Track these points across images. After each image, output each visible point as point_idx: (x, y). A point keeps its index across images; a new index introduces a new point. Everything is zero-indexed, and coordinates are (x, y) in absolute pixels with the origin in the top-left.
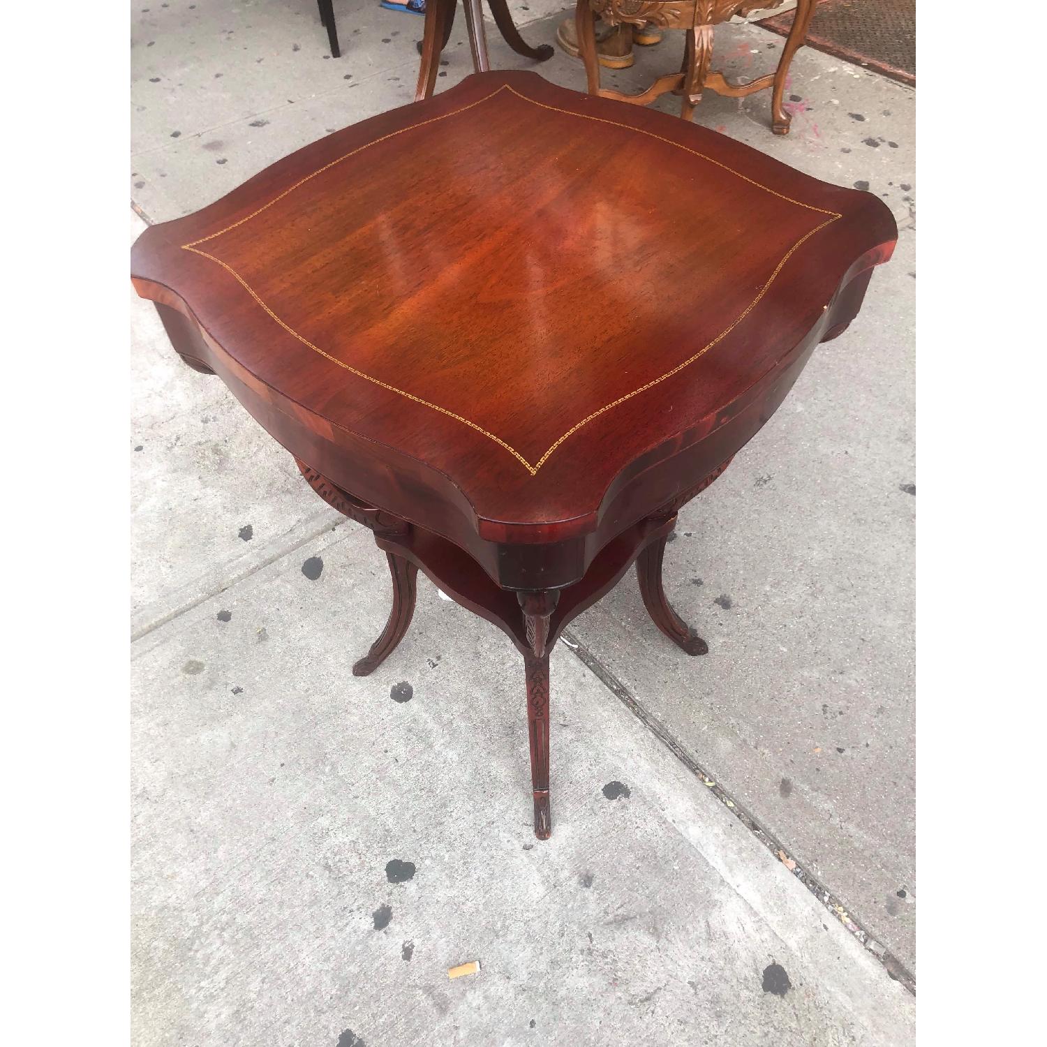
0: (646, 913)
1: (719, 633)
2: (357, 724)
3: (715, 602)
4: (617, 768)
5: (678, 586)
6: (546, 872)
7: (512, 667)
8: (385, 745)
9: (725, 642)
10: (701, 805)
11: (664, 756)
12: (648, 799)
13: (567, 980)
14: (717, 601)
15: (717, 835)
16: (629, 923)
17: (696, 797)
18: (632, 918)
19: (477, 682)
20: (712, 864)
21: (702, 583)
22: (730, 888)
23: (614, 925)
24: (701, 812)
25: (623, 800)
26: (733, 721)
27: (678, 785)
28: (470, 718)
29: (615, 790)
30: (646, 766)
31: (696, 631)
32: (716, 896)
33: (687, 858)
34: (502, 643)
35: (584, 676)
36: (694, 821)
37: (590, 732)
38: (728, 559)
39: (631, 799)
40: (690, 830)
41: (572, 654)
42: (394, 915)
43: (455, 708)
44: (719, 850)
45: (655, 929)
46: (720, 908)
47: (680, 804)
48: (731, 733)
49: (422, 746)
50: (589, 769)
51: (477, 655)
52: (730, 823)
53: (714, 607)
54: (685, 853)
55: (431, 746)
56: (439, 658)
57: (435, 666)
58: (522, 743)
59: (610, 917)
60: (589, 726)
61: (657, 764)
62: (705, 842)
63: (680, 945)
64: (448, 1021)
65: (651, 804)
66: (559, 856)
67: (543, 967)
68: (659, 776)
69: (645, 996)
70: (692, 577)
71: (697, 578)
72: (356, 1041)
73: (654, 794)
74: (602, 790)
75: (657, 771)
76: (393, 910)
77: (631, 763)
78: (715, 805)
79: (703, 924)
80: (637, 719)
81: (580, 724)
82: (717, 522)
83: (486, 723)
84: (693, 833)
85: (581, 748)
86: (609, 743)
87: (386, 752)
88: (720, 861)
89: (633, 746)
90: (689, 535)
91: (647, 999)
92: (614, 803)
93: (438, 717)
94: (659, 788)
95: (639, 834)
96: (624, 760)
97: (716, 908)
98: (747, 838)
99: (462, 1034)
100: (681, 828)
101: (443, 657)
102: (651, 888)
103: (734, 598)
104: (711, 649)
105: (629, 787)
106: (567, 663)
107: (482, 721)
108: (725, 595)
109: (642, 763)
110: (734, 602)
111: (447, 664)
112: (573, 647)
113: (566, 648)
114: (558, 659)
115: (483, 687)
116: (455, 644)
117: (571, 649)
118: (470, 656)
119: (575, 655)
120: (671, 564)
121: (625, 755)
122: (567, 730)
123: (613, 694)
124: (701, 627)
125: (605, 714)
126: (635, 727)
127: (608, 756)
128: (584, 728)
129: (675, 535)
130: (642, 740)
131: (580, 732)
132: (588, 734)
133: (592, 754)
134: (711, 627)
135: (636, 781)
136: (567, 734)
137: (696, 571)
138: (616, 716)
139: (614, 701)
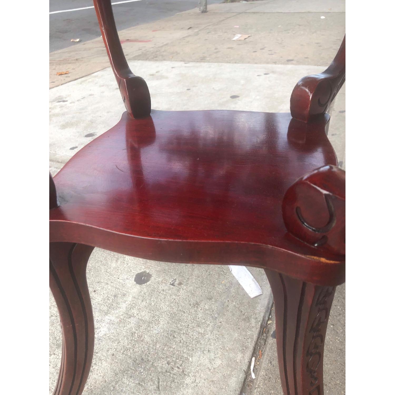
2: (110, 268)
7: (199, 333)
8: (99, 289)
19: (173, 316)
28: (139, 327)
34: (216, 316)
43: (143, 314)
49: (105, 308)
51: (197, 304)
55: (106, 314)
56: (180, 284)
57: (173, 285)
58: (131, 377)
83: (140, 339)
87: (95, 291)
93: (132, 307)
101: (182, 286)
106: (230, 376)
107: (140, 337)
111: (178, 291)
112: (250, 374)
113: (245, 368)
114: (228, 366)
115: (170, 322)
116: (197, 288)
117: (247, 373)
118: (193, 301)
119: (243, 380)
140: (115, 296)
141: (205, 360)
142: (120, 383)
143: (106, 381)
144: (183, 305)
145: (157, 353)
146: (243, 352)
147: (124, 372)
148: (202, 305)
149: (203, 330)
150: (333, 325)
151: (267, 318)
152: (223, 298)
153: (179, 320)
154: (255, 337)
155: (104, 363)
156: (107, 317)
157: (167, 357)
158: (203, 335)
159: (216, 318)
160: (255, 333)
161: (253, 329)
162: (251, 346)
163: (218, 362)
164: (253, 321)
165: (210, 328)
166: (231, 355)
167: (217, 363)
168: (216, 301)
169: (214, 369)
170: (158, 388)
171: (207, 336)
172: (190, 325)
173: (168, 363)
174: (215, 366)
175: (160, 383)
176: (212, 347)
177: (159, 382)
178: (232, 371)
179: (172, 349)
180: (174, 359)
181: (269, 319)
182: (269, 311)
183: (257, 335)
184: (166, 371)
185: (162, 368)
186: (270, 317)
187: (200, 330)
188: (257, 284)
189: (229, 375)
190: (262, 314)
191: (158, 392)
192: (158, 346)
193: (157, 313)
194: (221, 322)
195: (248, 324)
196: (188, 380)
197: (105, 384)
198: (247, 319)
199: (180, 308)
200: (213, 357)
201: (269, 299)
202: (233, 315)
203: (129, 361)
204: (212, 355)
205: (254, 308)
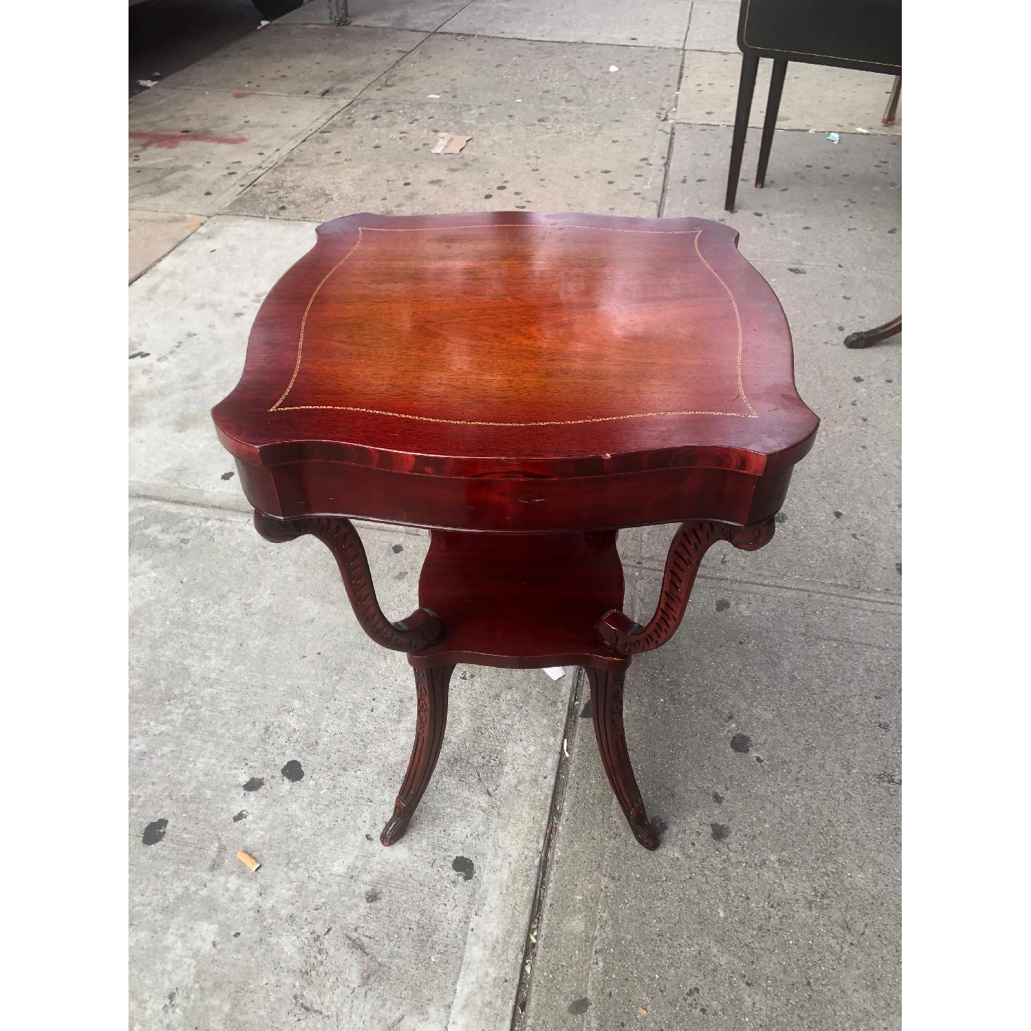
0: (376, 961)
1: (682, 848)
2: (381, 669)
3: (712, 825)
4: (483, 855)
5: (697, 787)
6: (359, 863)
7: (507, 725)
8: (378, 696)
9: (678, 859)
10: (506, 942)
11: (525, 883)
12: (477, 896)
13: (284, 937)
14: (714, 826)
15: (487, 974)
16: (359, 952)
17: (509, 933)
18: (365, 952)
19: (474, 713)
20: (458, 987)
21: (720, 802)
22: (448, 1017)
23: (350, 942)
24: (499, 947)
25: (461, 878)
26: (605, 915)
27: (510, 913)
29: (464, 866)
30: (505, 875)
31: (667, 828)
32: (431, 1010)
33: (447, 962)
34: (521, 705)
35: (545, 778)
36: (485, 946)
37: (499, 814)
38: (769, 806)
39: (466, 883)
40: (475, 948)
41: (557, 756)
42: (260, 790)
44: (475, 985)
45: (368, 978)
46: (423, 1020)
47: (492, 925)
48: (591, 922)
49: (395, 716)
50: (467, 836)
51: (497, 696)
52: (507, 978)
53: (705, 828)
54: (453, 958)
55: (399, 722)
56: (472, 676)
57: (464, 678)
59: (354, 935)
60: (503, 811)
61: (514, 881)
62: (474, 967)
63: (368, 1007)
64: (206, 876)
65: (474, 902)
66: (378, 863)
67: (284, 913)
68: (504, 891)
69: (308, 1005)
70: (718, 791)
71: (721, 796)
72: (162, 831)
73: (484, 899)
74: (457, 857)
75: (508, 887)
76: (263, 787)
77: (498, 862)
78: (514, 955)
79: (398, 1015)
80: (542, 841)
81: (499, 803)
82: (799, 773)
84: (475, 953)
85: (479, 817)
86: (501, 835)
87: (374, 700)
88: (466, 991)
89: (515, 854)
90: (758, 759)
91: (307, 1009)
92: (453, 873)
94: (493, 898)
95: (441, 910)
96: (496, 856)
97: (421, 1017)
98: (505, 1003)
99: (204, 892)
100: (470, 939)
101: (475, 678)
102: (400, 950)
103: (733, 838)
104: (660, 851)
105: (475, 875)
106: (546, 759)
108: (728, 828)
109: (506, 871)
110: (727, 840)
111: (472, 684)
112: (564, 754)
113: (558, 749)
114: (543, 750)
115: (473, 719)
116: (493, 678)
117: (561, 753)
118: (492, 693)
119: (558, 760)
120: (715, 767)
121: (501, 853)
122: (486, 798)
123: (548, 809)
124: (674, 829)
125: (525, 815)
126: (534, 845)
127: (490, 842)
128: (499, 808)
129: (747, 750)
130: (526, 858)
131: (493, 808)
132: (496, 815)
133: (481, 829)
134: (682, 838)
135: (484, 876)
136: (483, 801)
137: (727, 790)
138: (530, 824)
139: (542, 814)
140: (401, 701)
141: (519, 749)
144: (482, 699)
145: (469, 751)
146: (555, 735)
148: (503, 696)
149: (510, 721)
151: (573, 700)
152: (524, 685)
153: (483, 715)
154: (564, 720)
156: (401, 726)
157: (480, 753)
158: (511, 726)
159: (521, 707)
160: (563, 716)
161: (562, 713)
162: (562, 729)
163: (532, 748)
164: (560, 705)
165: (517, 718)
166: (544, 740)
168: (517, 689)
169: (530, 755)
170: (480, 780)
171: (516, 726)
172: (495, 718)
173: (483, 758)
174: (530, 753)
176: (524, 736)
177: (479, 775)
178: (547, 754)
179: (483, 745)
180: (488, 753)
181: (576, 700)
182: (575, 692)
183: (565, 718)
184: (483, 765)
185: (478, 762)
186: (578, 698)
187: (507, 721)
190: (568, 696)
191: (481, 783)
192: (468, 744)
193: (456, 712)
194: (527, 711)
195: (555, 708)
196: (506, 769)
198: (554, 703)
199: (480, 703)
200: (526, 745)
201: (573, 679)
202: (539, 701)
204: (525, 743)
205: (559, 691)
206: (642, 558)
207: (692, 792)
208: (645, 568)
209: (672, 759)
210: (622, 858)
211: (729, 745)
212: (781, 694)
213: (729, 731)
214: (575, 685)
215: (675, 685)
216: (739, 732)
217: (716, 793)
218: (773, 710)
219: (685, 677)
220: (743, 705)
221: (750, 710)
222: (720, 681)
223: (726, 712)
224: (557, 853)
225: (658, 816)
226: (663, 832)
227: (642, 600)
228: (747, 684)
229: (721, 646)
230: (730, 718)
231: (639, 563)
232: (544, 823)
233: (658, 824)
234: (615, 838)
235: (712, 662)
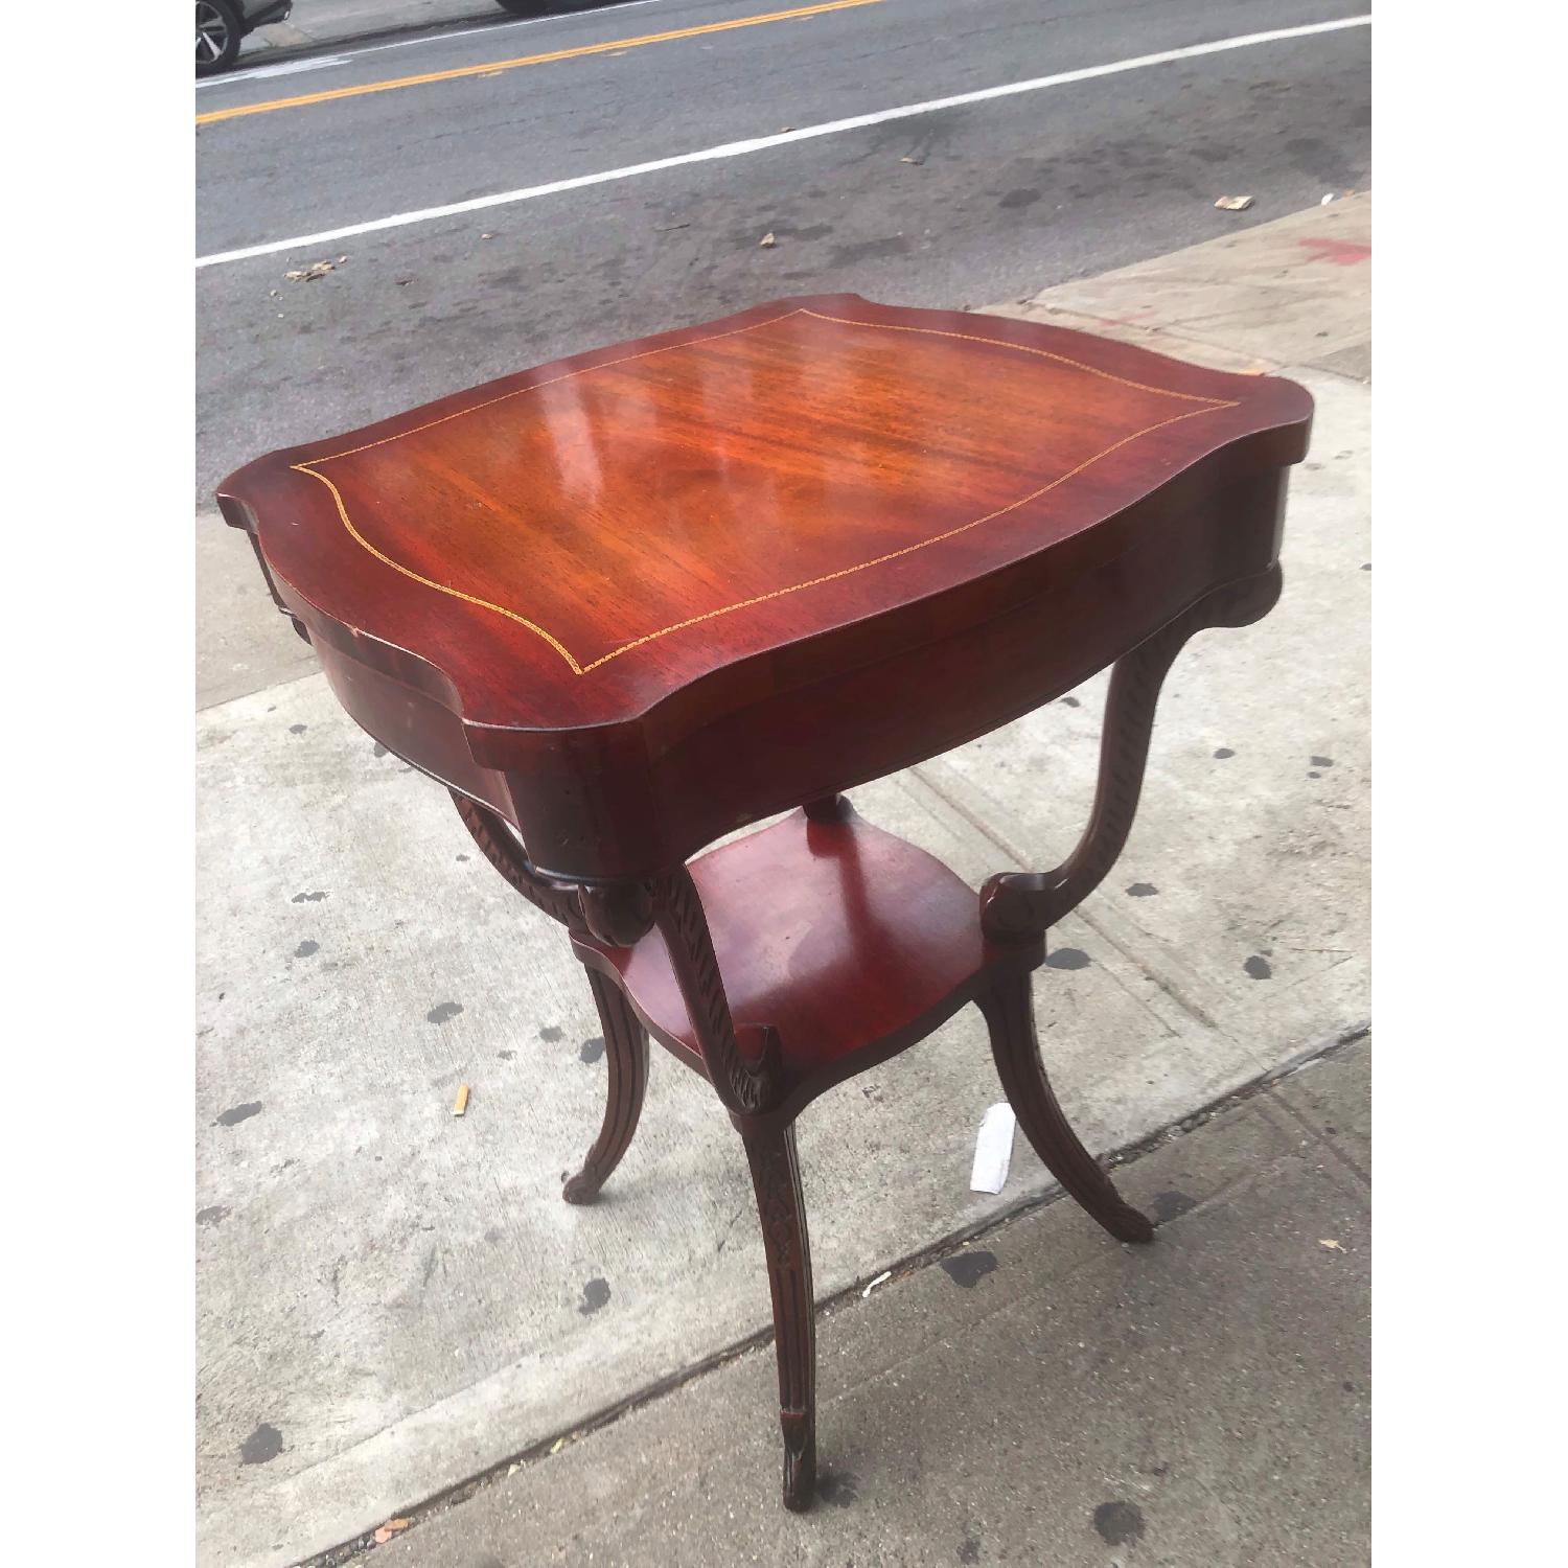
0: (422, 1299)
1: (829, 1551)
4: (628, 1304)
5: (964, 1504)
6: (525, 1193)
7: (842, 1190)
9: (805, 1557)
10: (527, 1416)
11: (624, 1381)
12: (567, 1339)
13: (399, 1198)
15: (472, 1425)
16: (422, 1275)
17: (542, 1410)
18: (426, 1280)
20: (439, 1405)
21: (965, 1560)
22: (395, 1421)
23: (429, 1258)
24: (517, 1412)
25: (579, 1303)
26: (638, 1512)
27: (570, 1391)
29: (597, 1295)
30: (618, 1348)
31: (846, 1505)
32: (396, 1397)
33: (461, 1370)
34: (889, 1181)
36: (507, 1396)
37: (700, 1280)
39: (574, 1314)
40: (497, 1387)
41: (849, 1281)
42: (550, 1044)
44: (452, 1421)
45: (399, 1306)
46: (380, 1398)
47: (540, 1383)
48: (620, 1499)
50: (641, 1268)
52: (481, 1452)
54: (473, 1369)
56: (880, 1099)
57: (866, 1093)
58: (711, 1188)
59: (439, 1255)
60: (709, 1280)
61: (616, 1366)
62: (472, 1404)
63: (367, 1332)
64: (425, 1085)
65: (560, 1339)
66: (540, 1210)
67: (425, 1176)
68: (594, 1364)
69: (340, 1275)
70: (984, 1543)
71: (980, 1554)
72: (449, 1015)
73: (568, 1349)
74: (604, 1279)
75: (604, 1364)
76: (555, 1043)
77: (631, 1328)
78: (516, 1440)
79: (372, 1367)
80: (698, 1358)
81: (715, 1266)
84: (492, 1390)
85: (677, 1261)
86: (671, 1303)
88: (436, 1418)
89: (656, 1338)
91: (335, 1279)
92: (579, 1290)
94: (576, 1359)
95: (522, 1314)
96: (637, 1318)
97: (382, 1393)
98: (447, 1473)
99: (407, 1098)
100: (505, 1373)
101: (880, 1104)
102: (448, 1312)
104: (797, 1521)
105: (593, 1316)
109: (625, 1345)
111: (867, 1108)
112: (865, 1289)
113: (863, 1275)
114: (843, 1257)
115: (816, 1149)
116: (900, 1121)
117: (860, 1285)
118: (874, 1139)
119: (844, 1287)
120: (1029, 1509)
121: (645, 1322)
122: (711, 1246)
123: (755, 1330)
124: (852, 1517)
125: (723, 1309)
126: (686, 1351)
127: (651, 1298)
128: (709, 1273)
129: (1116, 1543)
130: (661, 1355)
131: (704, 1266)
132: (696, 1276)
133: (664, 1275)
134: (848, 1541)
135: (599, 1327)
136: (704, 1247)
137: (1002, 1557)
138: (715, 1325)
139: (742, 1327)
142: (693, 1186)
143: (678, 1174)
144: (856, 1134)
146: (880, 1254)
147: (707, 1176)
148: (882, 1153)
149: (851, 1188)
150: (1054, 1308)
151: (966, 1235)
152: (925, 1162)
153: (830, 1154)
154: (917, 1249)
155: (692, 1148)
159: (886, 1184)
160: (922, 1242)
161: (926, 1236)
162: (900, 1254)
163: (833, 1244)
164: (938, 1224)
165: (862, 1193)
166: (859, 1248)
167: (830, 1243)
168: (909, 1160)
169: (820, 1248)
170: (732, 1223)
171: (849, 1200)
172: (840, 1171)
174: (824, 1246)
175: (739, 1219)
176: (842, 1220)
177: (737, 1217)
178: (839, 1266)
181: (970, 1239)
182: (983, 1227)
183: (923, 1247)
186: (976, 1237)
187: (847, 1185)
188: (1005, 1173)
189: (833, 1269)
190: (963, 1225)
191: (728, 1226)
194: (886, 1195)
195: (926, 1223)
197: (675, 1176)
198: (932, 1217)
199: (847, 1137)
200: (831, 1234)
201: (1001, 1210)
202: (916, 1196)
203: (723, 1168)
204: (833, 1229)
205: (961, 1207)
206: (1348, 1128)
207: (948, 1502)
208: (1332, 1147)
209: (982, 1432)
210: (744, 1475)
211: (1094, 1504)
212: (1304, 1525)
213: (1123, 1486)
214: (992, 1220)
215: (1135, 1344)
216: (1140, 1503)
217: (979, 1543)
218: (1249, 1535)
219: (1167, 1348)
220: (1206, 1477)
221: (1208, 1495)
222: (1220, 1410)
223: (1163, 1458)
224: (692, 1387)
225: (855, 1478)
226: (836, 1505)
227: (1253, 1188)
228: (1262, 1455)
229: (1299, 1360)
230: (1157, 1472)
231: (1331, 1131)
232: (731, 1340)
233: (842, 1488)
234: (769, 1442)
235: (1247, 1368)
